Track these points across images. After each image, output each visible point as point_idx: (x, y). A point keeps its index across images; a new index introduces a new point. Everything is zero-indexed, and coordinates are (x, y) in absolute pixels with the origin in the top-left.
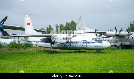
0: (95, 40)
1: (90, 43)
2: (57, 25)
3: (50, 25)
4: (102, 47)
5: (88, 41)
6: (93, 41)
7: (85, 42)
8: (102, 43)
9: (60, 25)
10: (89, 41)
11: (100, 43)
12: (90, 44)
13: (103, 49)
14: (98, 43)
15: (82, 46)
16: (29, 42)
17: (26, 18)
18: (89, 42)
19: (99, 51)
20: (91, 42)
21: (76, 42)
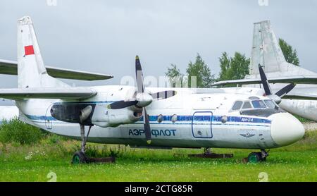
0: (241, 109)
1: (223, 122)
2: (225, 55)
3: (199, 57)
4: (267, 139)
5: (217, 114)
6: (236, 114)
7: (207, 118)
8: (269, 122)
9: (233, 57)
10: (220, 115)
11: (262, 121)
12: (223, 126)
13: (275, 146)
14: (255, 121)
15: (196, 133)
16: (29, 117)
17: (21, 27)
18: (219, 119)
19: (260, 154)
20: (229, 119)
21: (175, 118)
